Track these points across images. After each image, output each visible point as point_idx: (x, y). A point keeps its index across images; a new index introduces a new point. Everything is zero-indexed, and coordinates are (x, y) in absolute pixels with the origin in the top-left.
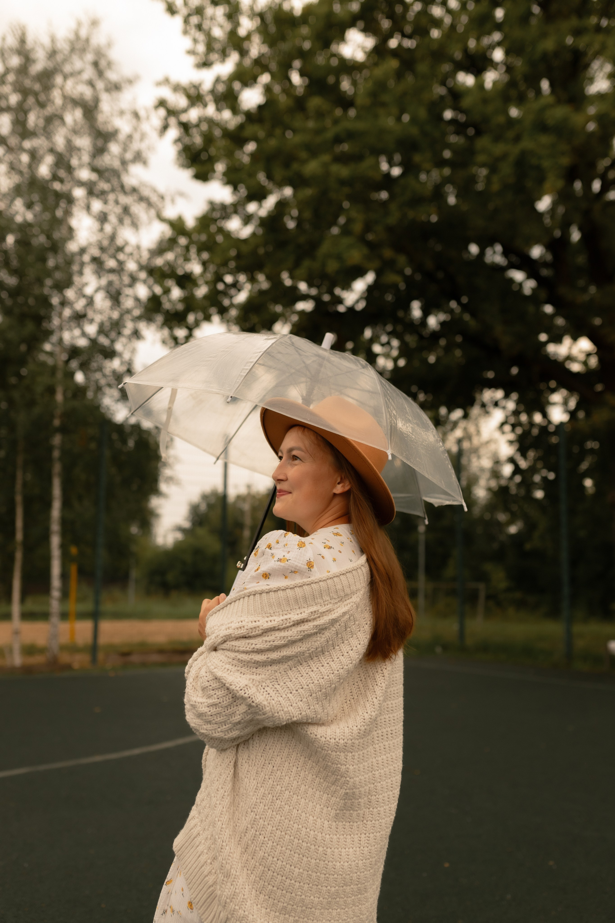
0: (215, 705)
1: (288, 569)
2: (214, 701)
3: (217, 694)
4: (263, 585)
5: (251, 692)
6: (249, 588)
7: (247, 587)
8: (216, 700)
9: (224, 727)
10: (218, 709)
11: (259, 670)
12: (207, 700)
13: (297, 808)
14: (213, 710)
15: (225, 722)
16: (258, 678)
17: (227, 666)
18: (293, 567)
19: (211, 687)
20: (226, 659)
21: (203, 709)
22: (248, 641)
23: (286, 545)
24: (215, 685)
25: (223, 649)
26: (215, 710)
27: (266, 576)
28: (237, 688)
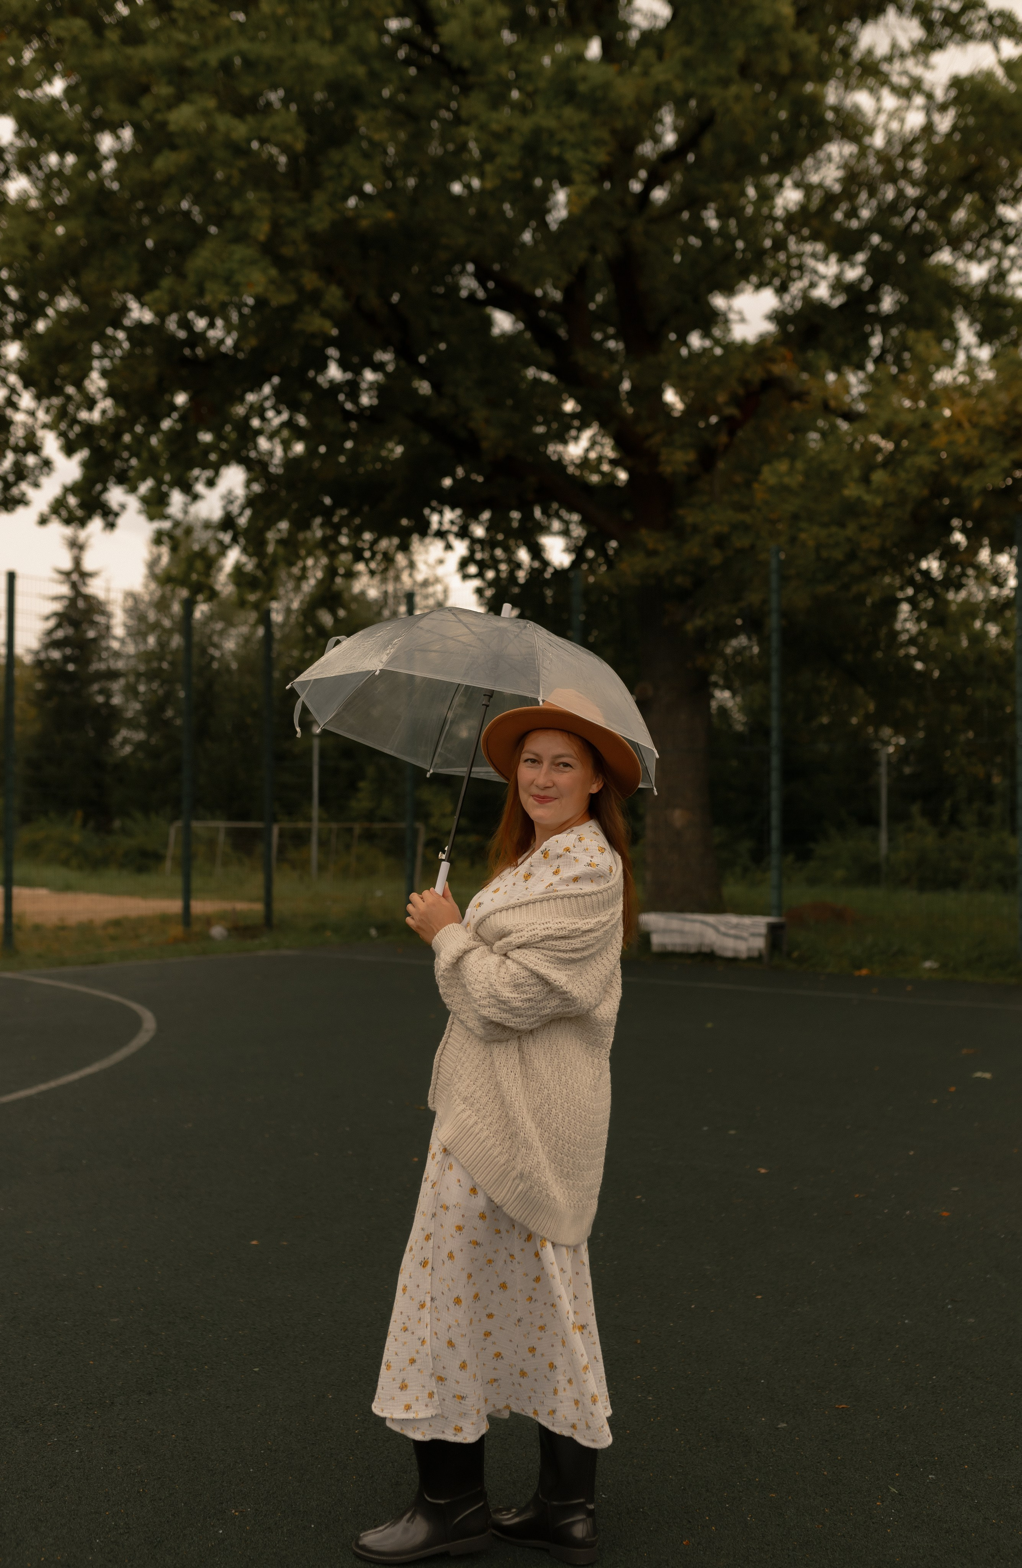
0: (529, 1000)
2: (529, 996)
3: (533, 989)
4: (574, 889)
8: (532, 995)
9: (532, 1019)
10: (531, 1003)
12: (519, 996)
14: (527, 1005)
15: (533, 1016)
19: (526, 983)
20: (543, 957)
21: (517, 1003)
22: (567, 941)
23: (587, 849)
24: (531, 981)
26: (528, 1004)
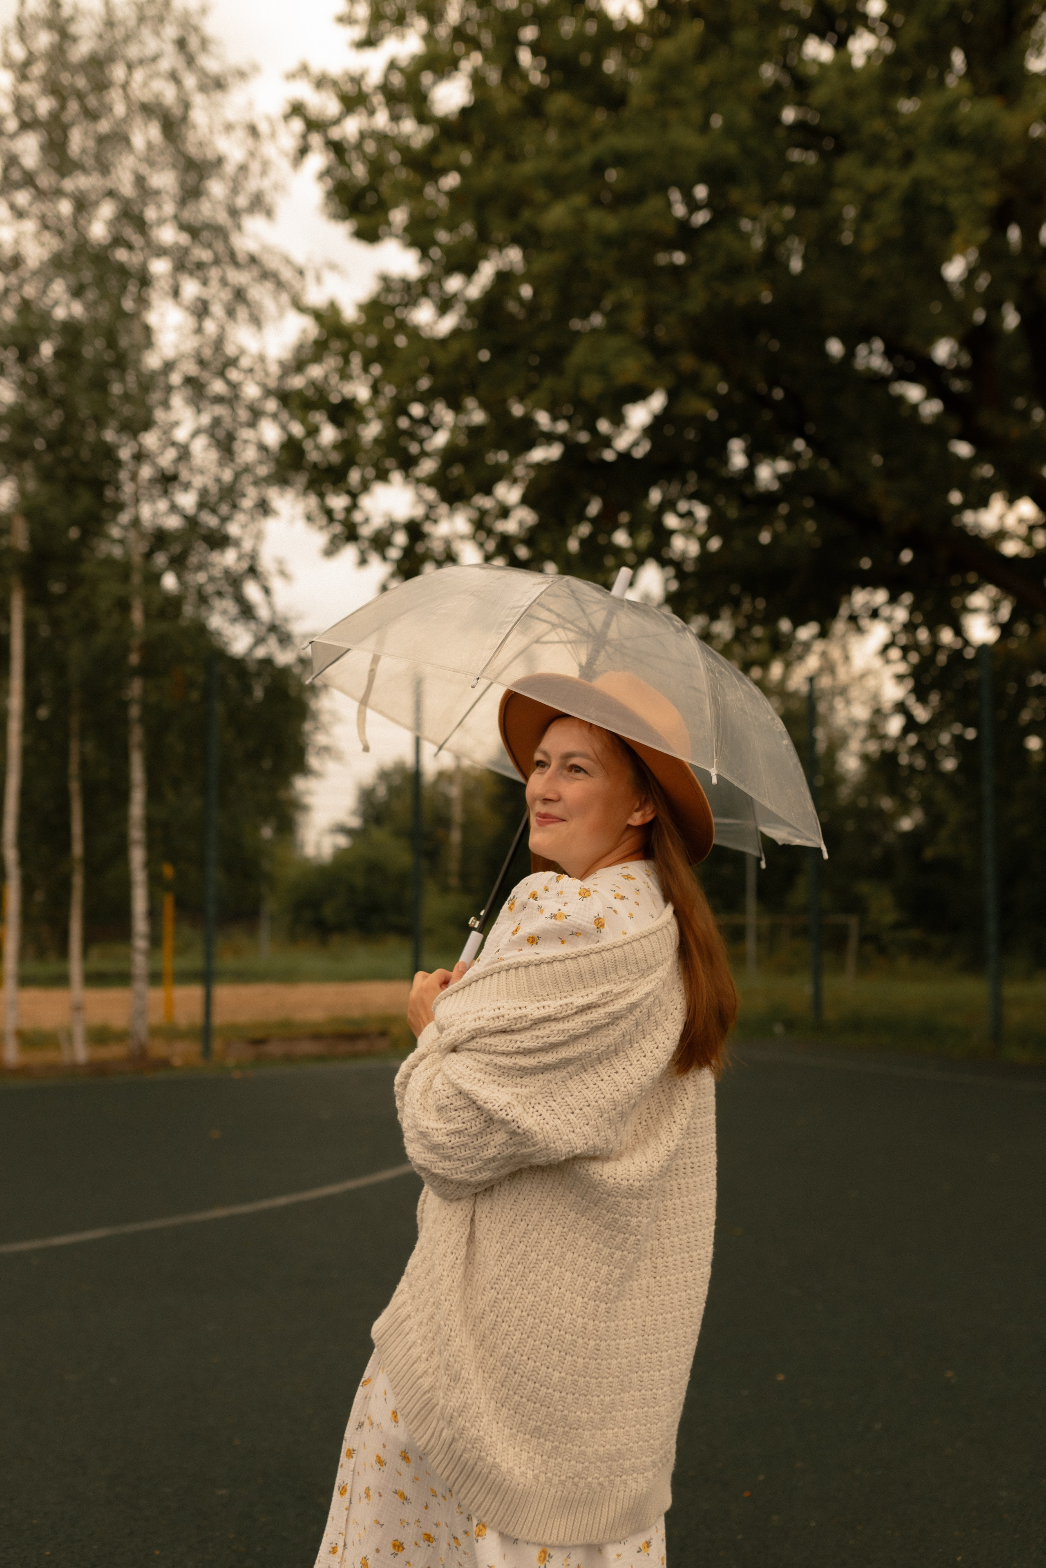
0: (459, 1132)
1: (567, 929)
2: (457, 1126)
3: (462, 1116)
4: (529, 954)
5: (516, 1112)
6: (507, 959)
7: (504, 957)
8: (461, 1125)
9: (471, 1165)
10: (462, 1138)
11: (526, 1080)
12: (445, 1126)
13: (559, 1285)
14: (455, 1140)
15: (471, 1159)
16: (524, 1091)
17: (478, 1075)
18: (574, 927)
19: (452, 1106)
20: (475, 1064)
21: (440, 1138)
22: (509, 1037)
23: (561, 893)
24: (459, 1103)
25: (469, 1050)
26: (457, 1139)
27: (533, 940)
28: (496, 1107)
